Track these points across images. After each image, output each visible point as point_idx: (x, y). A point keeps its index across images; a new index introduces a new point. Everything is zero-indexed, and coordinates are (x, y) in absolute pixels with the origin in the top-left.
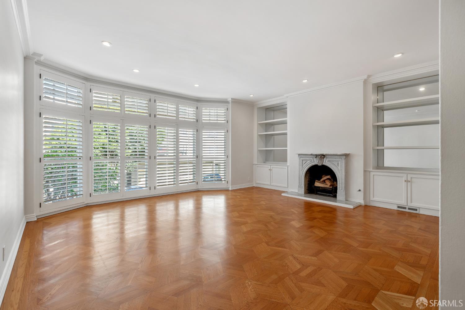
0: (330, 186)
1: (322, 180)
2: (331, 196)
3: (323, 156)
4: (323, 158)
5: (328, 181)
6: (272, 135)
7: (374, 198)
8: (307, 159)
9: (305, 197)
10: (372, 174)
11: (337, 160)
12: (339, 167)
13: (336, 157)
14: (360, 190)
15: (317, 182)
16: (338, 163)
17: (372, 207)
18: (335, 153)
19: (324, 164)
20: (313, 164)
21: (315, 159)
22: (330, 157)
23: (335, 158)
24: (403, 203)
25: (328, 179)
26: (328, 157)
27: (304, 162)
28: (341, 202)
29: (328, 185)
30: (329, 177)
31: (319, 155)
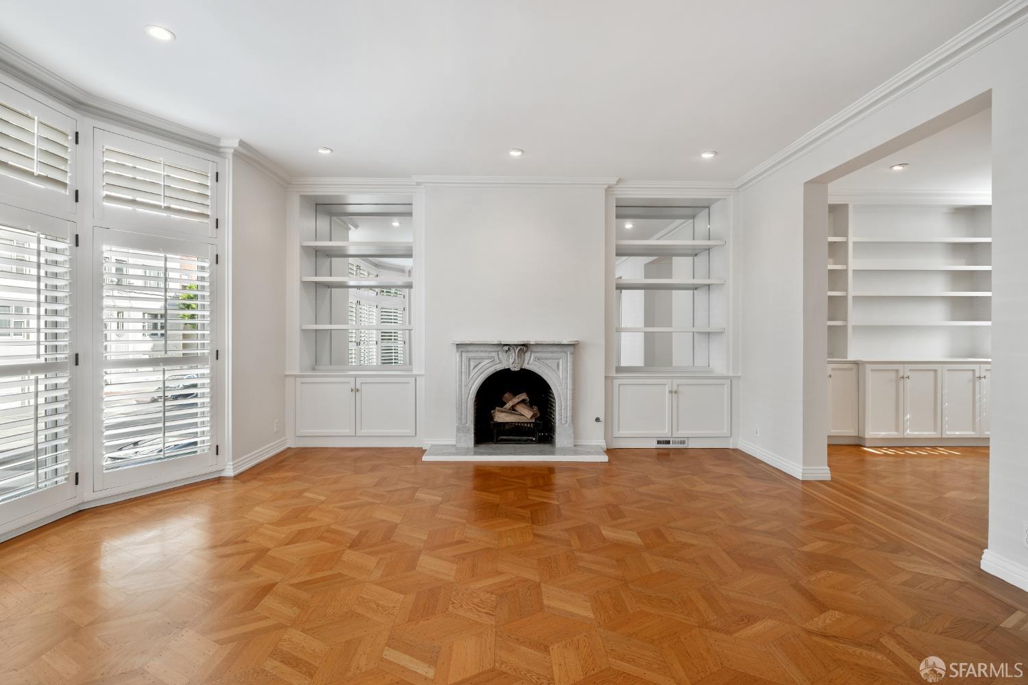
0: (531, 418)
1: (508, 405)
2: (532, 440)
3: (525, 347)
4: (526, 352)
5: (523, 405)
7: (621, 432)
8: (483, 355)
9: (476, 454)
10: (617, 382)
11: (555, 355)
12: (561, 373)
13: (555, 349)
14: (597, 420)
15: (499, 411)
16: (558, 364)
17: (618, 450)
18: (556, 340)
19: (526, 366)
20: (499, 367)
21: (503, 356)
22: (539, 349)
23: (552, 352)
24: (665, 433)
25: (523, 401)
26: (534, 349)
27: (472, 364)
28: (565, 451)
29: (527, 414)
30: (523, 396)
31: (517, 345)
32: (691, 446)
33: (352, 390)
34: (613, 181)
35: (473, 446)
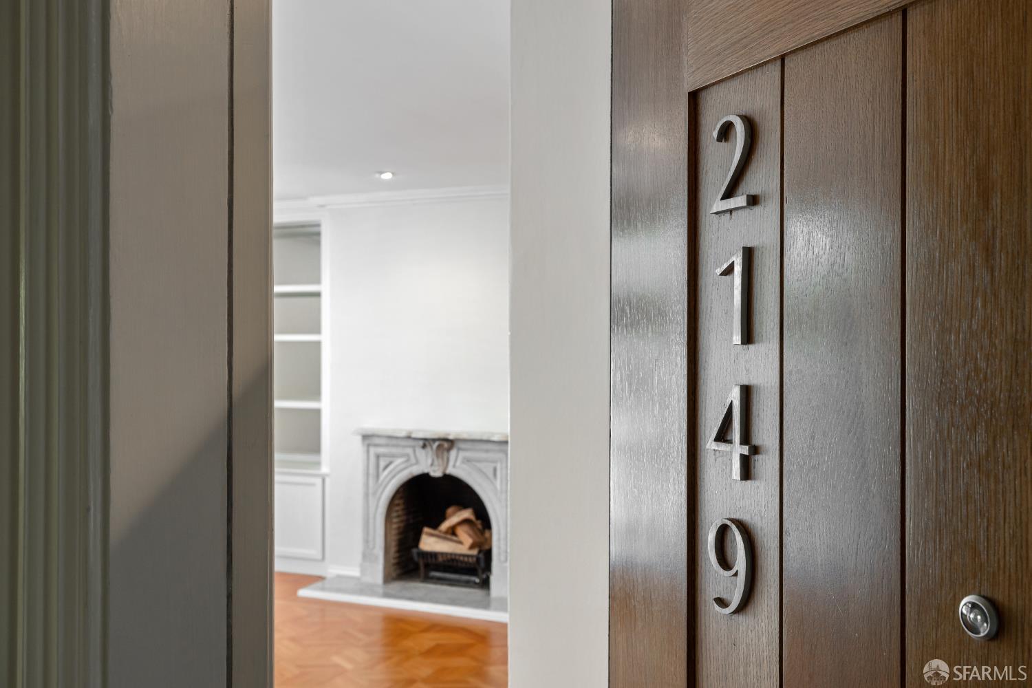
0: (472, 547)
1: (445, 526)
2: (475, 583)
3: (446, 444)
4: (449, 450)
5: (466, 528)
8: (394, 451)
9: (387, 595)
11: (491, 456)
12: (499, 483)
13: (489, 447)
15: (427, 533)
16: (495, 470)
19: (451, 471)
20: (416, 470)
21: (421, 453)
22: (468, 446)
25: (466, 521)
26: (462, 445)
27: (382, 464)
29: (462, 546)
30: (467, 514)
31: (434, 440)
35: (381, 582)
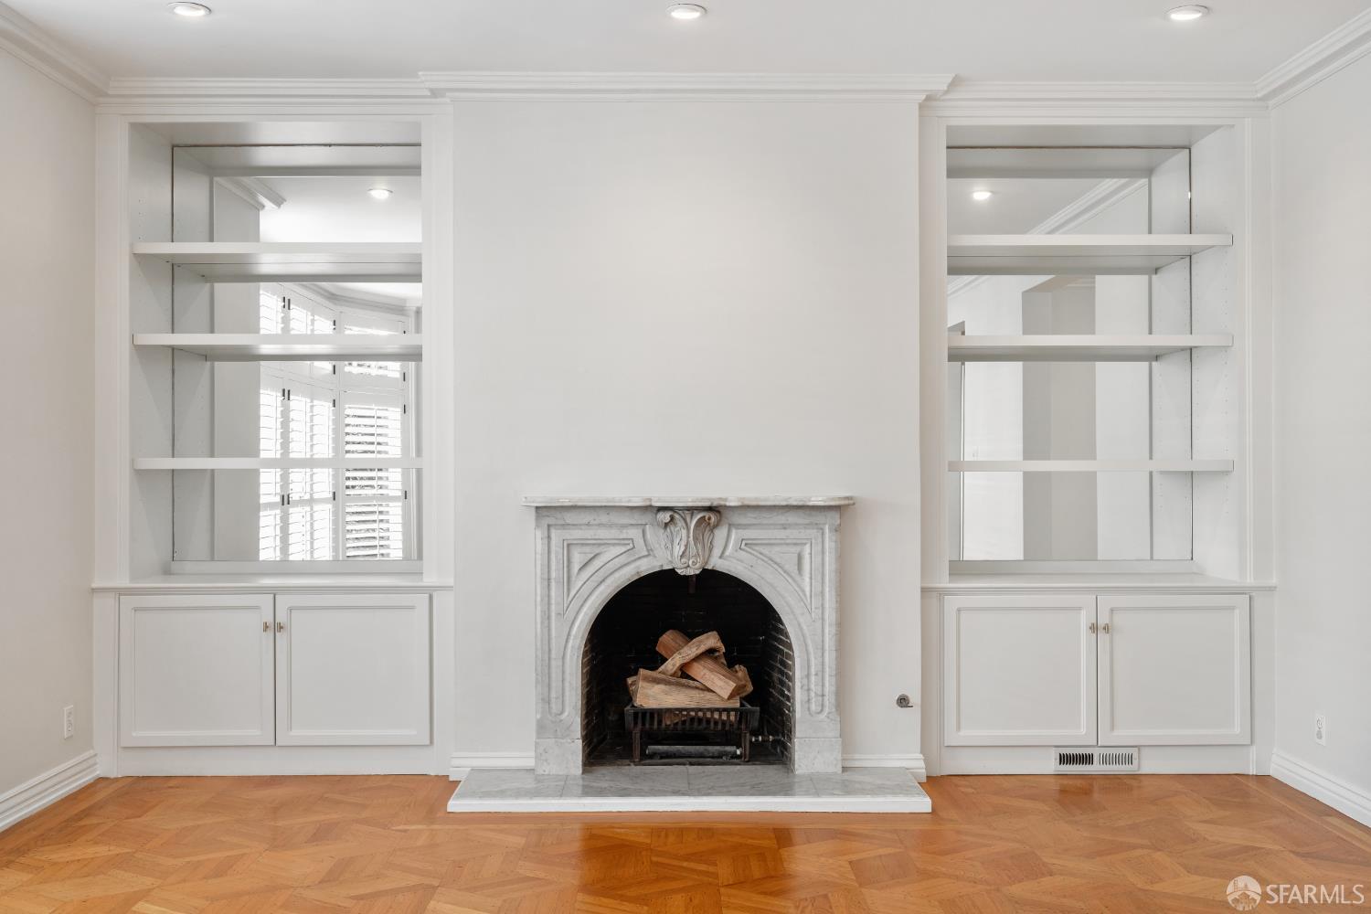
0: (731, 697)
1: (672, 664)
2: (734, 756)
3: (712, 514)
4: (716, 526)
5: (709, 663)
6: (207, 355)
7: (963, 733)
8: (603, 534)
9: (588, 792)
10: (952, 603)
11: (792, 534)
12: (807, 580)
13: (791, 518)
14: (903, 701)
15: (646, 679)
16: (800, 558)
17: (956, 780)
18: (795, 497)
19: (717, 563)
20: (647, 566)
21: (656, 536)
22: (749, 518)
23: (784, 527)
25: (710, 653)
26: (737, 518)
27: (578, 558)
28: (818, 785)
29: (715, 691)
30: (711, 640)
31: (692, 510)
32: (1146, 770)
33: (266, 627)
34: (940, 83)
35: (580, 771)
